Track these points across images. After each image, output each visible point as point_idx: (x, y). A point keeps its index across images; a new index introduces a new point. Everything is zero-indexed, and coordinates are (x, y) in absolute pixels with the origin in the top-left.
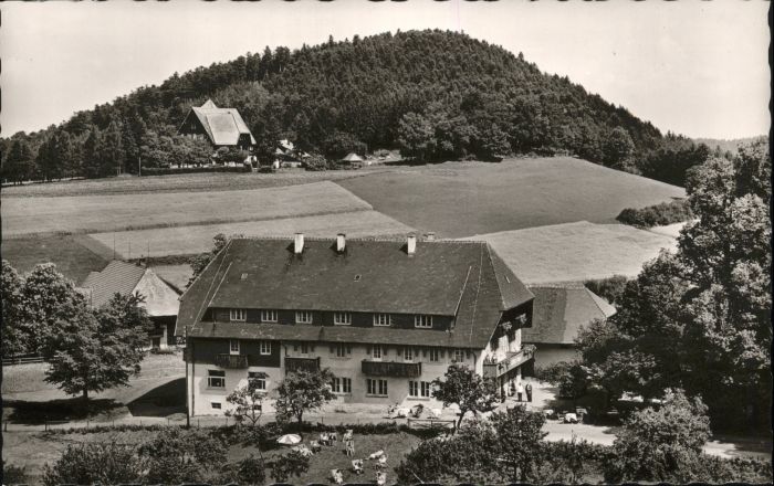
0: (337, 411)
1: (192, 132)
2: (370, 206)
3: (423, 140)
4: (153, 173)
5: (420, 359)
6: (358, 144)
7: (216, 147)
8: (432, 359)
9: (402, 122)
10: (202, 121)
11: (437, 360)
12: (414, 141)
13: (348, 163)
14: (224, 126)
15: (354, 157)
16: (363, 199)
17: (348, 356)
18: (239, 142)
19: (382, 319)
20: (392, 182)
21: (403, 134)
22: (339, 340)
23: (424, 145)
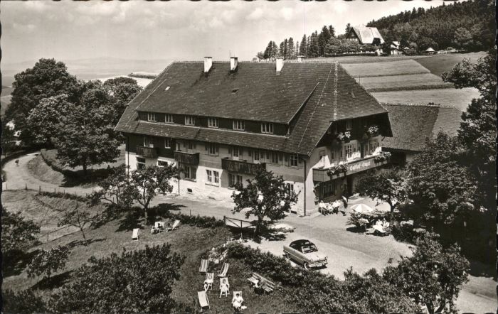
0: (210, 198)
1: (352, 38)
2: (429, 71)
3: (467, 41)
4: (330, 56)
5: (265, 160)
6: (433, 43)
7: (362, 44)
8: (273, 161)
9: (456, 32)
10: (357, 33)
11: (277, 162)
12: (463, 41)
13: (428, 52)
14: (367, 35)
15: (430, 49)
16: (426, 68)
17: (217, 154)
18: (374, 42)
19: (239, 125)
20: (444, 60)
21: (457, 38)
22: (207, 139)
23: (467, 44)
